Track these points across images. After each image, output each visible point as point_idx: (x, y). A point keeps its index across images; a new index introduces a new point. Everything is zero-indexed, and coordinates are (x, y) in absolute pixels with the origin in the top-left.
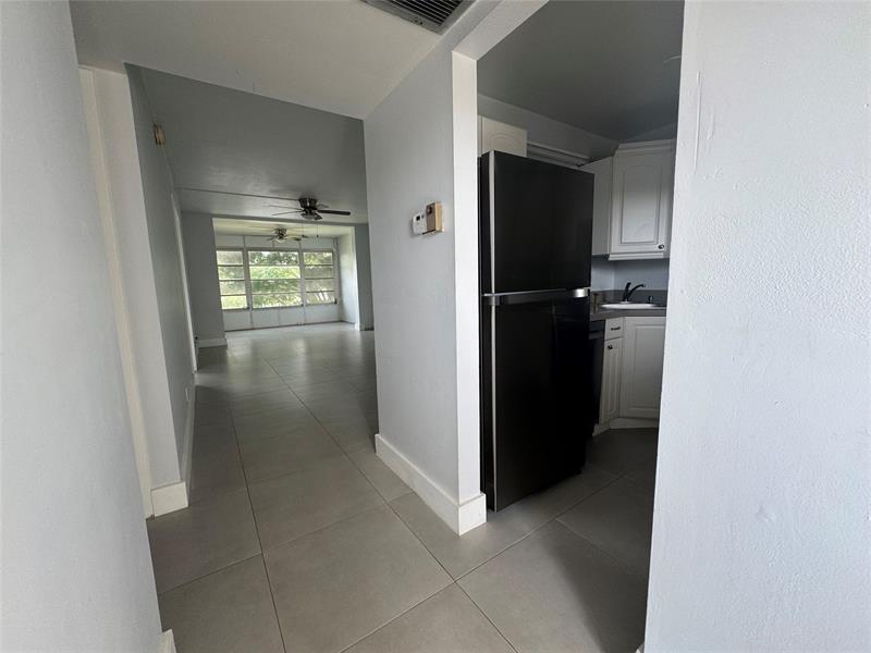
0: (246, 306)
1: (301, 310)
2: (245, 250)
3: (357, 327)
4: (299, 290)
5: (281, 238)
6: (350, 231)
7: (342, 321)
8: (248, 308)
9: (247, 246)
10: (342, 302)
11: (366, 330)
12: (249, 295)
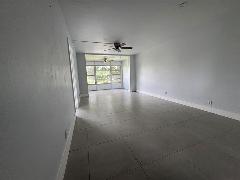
0: (95, 83)
1: (111, 84)
2: (95, 66)
3: (129, 91)
4: (110, 78)
5: (105, 61)
6: (128, 58)
7: (123, 88)
8: (95, 84)
9: (95, 65)
10: (123, 82)
11: (133, 92)
12: (96, 80)
